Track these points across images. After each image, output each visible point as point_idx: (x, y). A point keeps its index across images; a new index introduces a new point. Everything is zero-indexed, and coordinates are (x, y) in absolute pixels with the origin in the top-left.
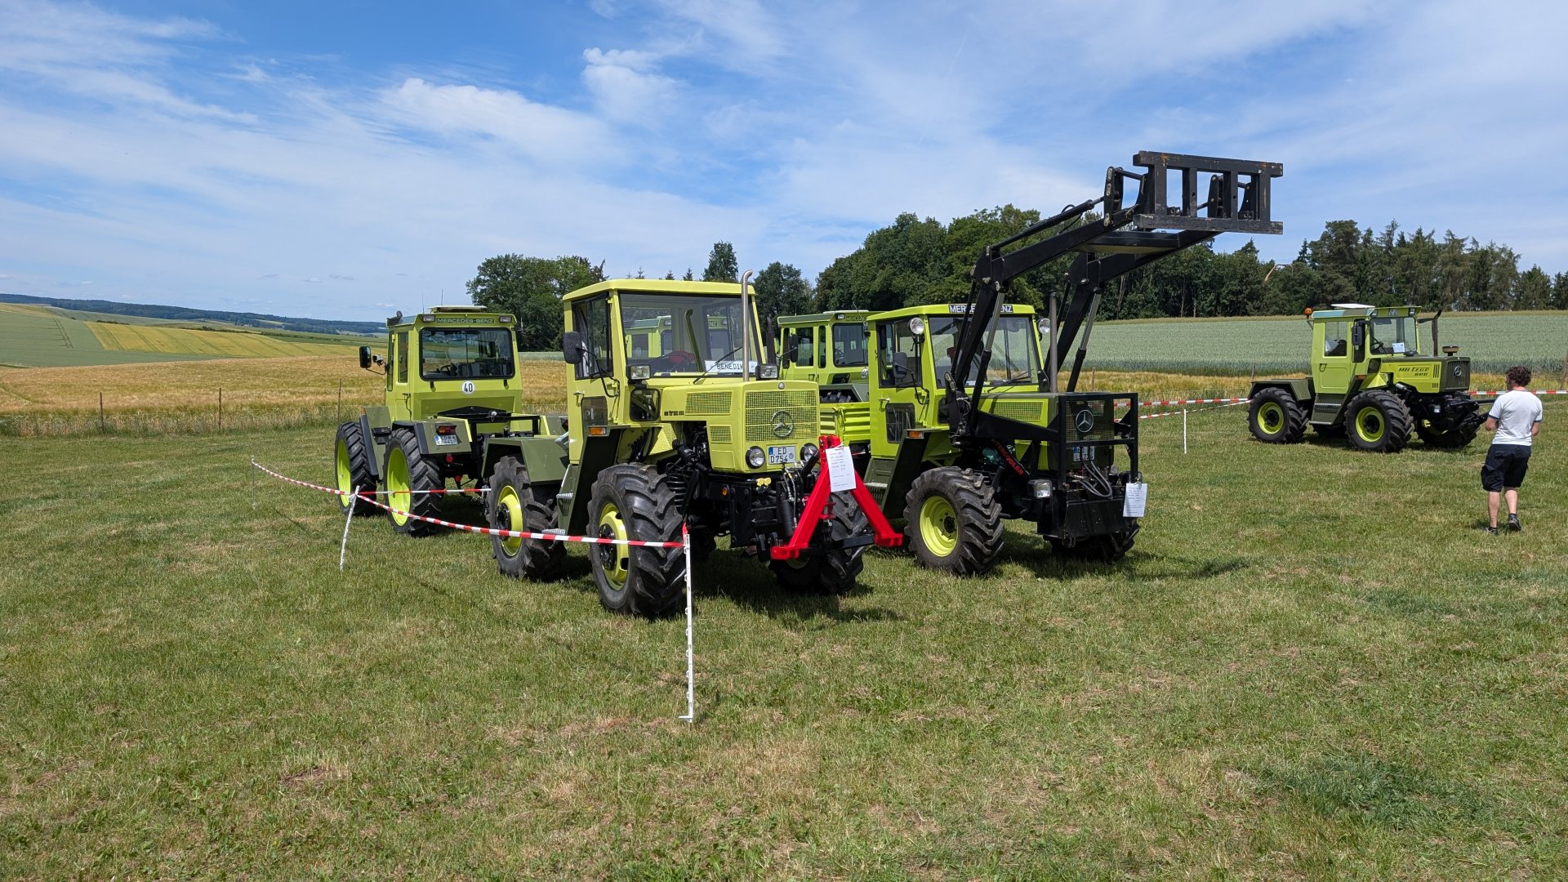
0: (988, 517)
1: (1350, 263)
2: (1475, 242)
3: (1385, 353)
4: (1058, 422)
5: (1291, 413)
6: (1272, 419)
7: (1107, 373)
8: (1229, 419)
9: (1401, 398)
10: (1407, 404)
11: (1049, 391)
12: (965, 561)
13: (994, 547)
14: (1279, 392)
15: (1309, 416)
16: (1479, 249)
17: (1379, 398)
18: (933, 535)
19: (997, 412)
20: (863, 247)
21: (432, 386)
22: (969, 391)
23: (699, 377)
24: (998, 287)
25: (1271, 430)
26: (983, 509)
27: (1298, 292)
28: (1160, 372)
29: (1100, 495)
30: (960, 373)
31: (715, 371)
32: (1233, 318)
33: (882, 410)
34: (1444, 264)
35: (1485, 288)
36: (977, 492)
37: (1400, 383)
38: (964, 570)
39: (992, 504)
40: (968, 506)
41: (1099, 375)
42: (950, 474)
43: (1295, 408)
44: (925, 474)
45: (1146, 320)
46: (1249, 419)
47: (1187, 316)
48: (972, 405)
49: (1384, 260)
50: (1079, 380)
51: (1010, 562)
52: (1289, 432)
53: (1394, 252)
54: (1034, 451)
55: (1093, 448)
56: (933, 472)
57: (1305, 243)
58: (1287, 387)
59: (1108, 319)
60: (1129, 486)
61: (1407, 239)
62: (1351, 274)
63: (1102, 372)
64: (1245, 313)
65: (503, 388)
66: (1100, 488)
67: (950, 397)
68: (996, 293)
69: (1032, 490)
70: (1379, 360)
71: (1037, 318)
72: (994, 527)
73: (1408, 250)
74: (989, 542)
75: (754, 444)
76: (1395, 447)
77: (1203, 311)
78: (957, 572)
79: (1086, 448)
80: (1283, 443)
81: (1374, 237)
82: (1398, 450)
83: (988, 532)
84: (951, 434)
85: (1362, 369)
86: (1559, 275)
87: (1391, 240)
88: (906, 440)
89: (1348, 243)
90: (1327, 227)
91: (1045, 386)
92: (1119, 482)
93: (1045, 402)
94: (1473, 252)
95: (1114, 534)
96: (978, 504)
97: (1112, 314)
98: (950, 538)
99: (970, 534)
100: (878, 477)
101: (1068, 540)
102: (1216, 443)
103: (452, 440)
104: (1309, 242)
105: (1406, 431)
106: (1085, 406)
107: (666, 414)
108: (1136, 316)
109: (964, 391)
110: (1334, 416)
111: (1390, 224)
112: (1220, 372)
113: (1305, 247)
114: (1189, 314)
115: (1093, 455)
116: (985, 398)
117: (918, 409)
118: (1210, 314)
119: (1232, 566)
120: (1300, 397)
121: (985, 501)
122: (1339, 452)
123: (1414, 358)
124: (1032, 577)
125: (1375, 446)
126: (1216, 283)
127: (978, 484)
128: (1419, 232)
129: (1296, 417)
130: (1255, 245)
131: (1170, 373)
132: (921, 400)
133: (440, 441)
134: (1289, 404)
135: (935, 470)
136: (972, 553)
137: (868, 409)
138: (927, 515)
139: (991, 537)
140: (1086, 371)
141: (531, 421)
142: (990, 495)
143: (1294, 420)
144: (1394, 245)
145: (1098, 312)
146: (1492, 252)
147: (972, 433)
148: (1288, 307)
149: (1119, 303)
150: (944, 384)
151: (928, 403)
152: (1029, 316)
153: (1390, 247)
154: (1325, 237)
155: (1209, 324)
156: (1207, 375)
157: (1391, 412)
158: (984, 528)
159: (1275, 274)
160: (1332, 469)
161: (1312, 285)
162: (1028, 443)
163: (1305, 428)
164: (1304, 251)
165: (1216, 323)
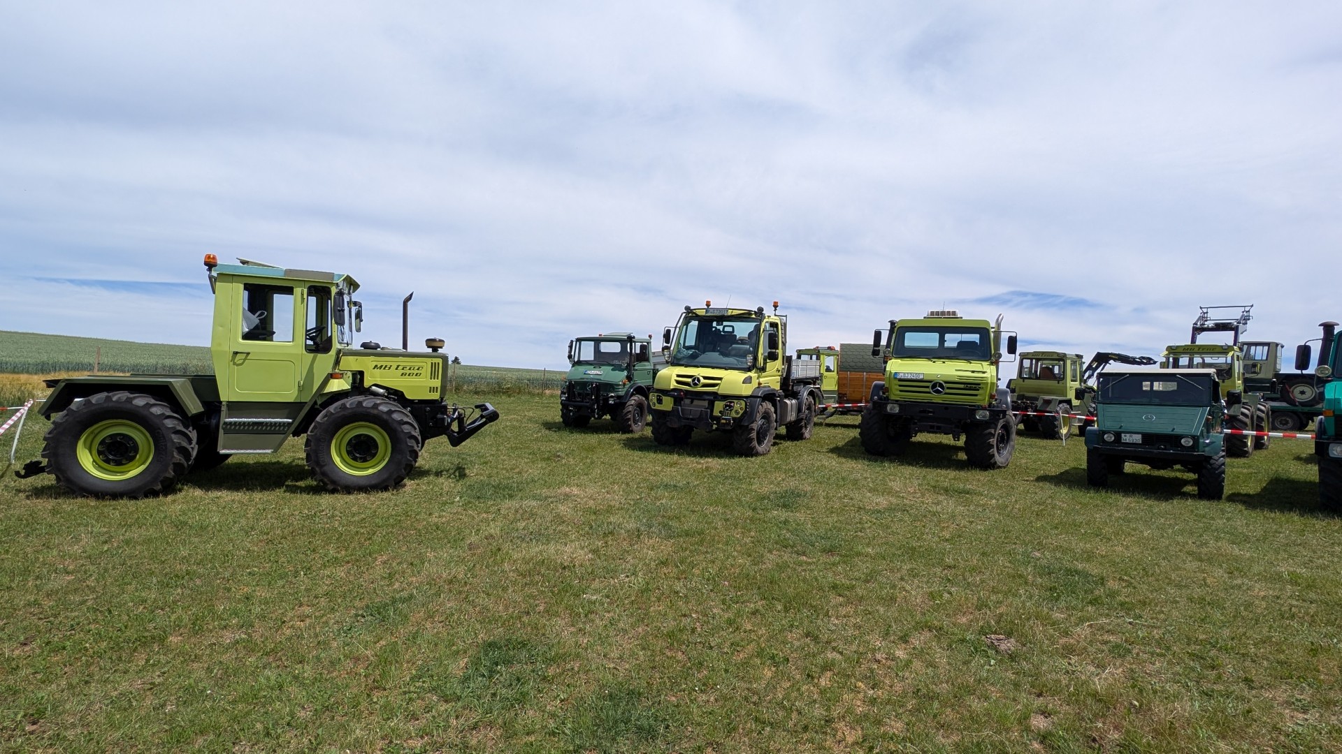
6: (116, 452)
14: (140, 401)
25: (117, 473)
37: (376, 385)
43: (181, 428)
120: (189, 408)
125: (373, 482)
129: (182, 443)
134: (169, 423)
143: (177, 449)
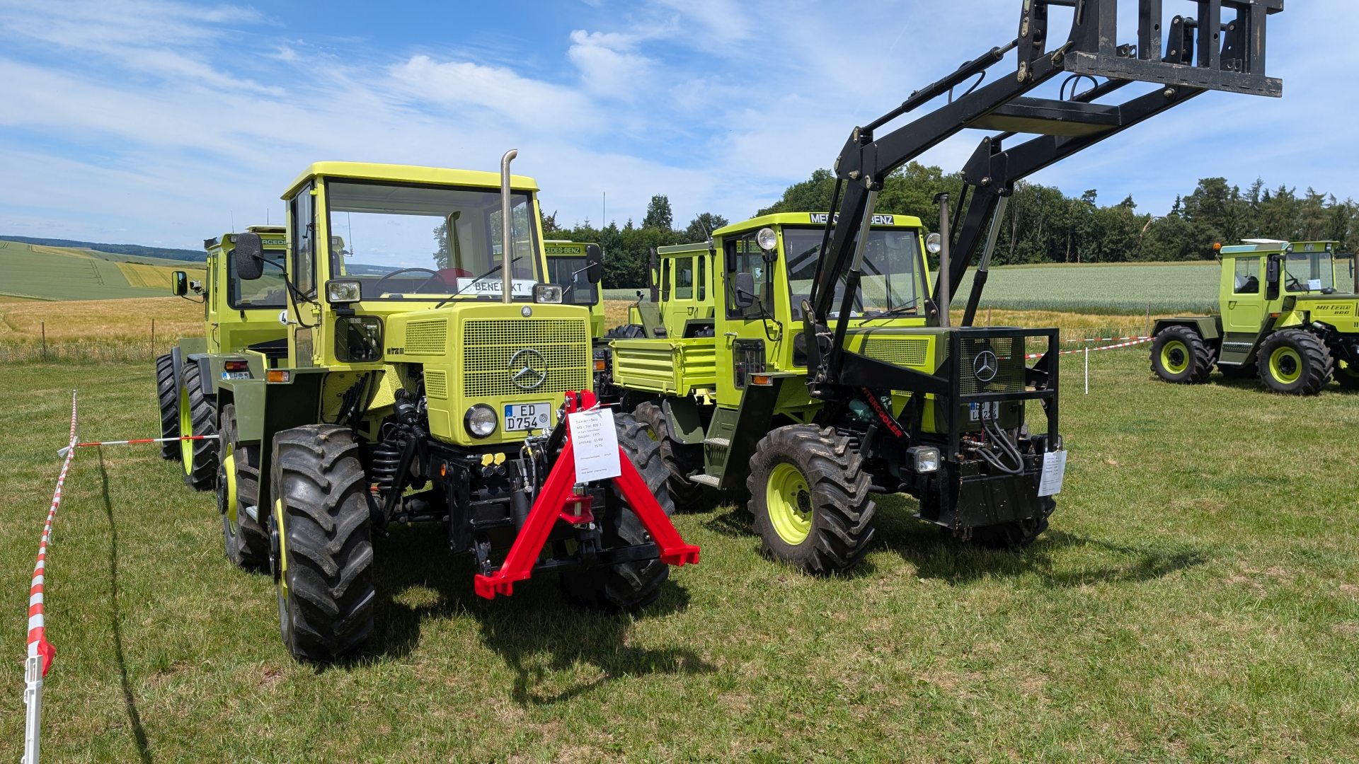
0: (853, 495)
1: (1221, 215)
2: (1333, 198)
3: (1300, 291)
4: (948, 367)
5: (1197, 353)
6: (1176, 358)
7: (1002, 312)
8: (1126, 357)
9: (1320, 337)
10: (1327, 344)
11: (938, 325)
12: (821, 554)
13: (860, 536)
14: (1184, 330)
15: (1216, 355)
16: (1337, 204)
17: (1296, 337)
18: (784, 514)
19: (870, 353)
20: (782, 200)
21: (243, 315)
22: (832, 324)
23: (443, 301)
24: (869, 183)
25: (1175, 370)
26: (846, 485)
27: (1172, 242)
28: (1052, 310)
29: (1007, 470)
30: (821, 304)
31: (473, 292)
32: (1115, 263)
33: (729, 347)
34: (1305, 217)
35: (1342, 239)
36: (839, 461)
37: (1318, 321)
38: (820, 566)
39: (859, 477)
40: (825, 480)
41: (994, 313)
42: (802, 435)
43: (1202, 347)
44: (773, 433)
45: (1035, 265)
46: (1152, 358)
47: (1072, 262)
48: (835, 343)
49: (1250, 213)
50: (975, 317)
51: (885, 550)
52: (1195, 372)
53: (1259, 207)
54: (916, 406)
55: (997, 403)
56: (782, 432)
57: (1178, 198)
58: (1193, 325)
59: (1001, 265)
60: (1048, 456)
61: (1272, 195)
62: (1222, 225)
63: (997, 311)
64: (1124, 260)
66: (1006, 459)
67: (809, 330)
68: (866, 192)
69: (911, 460)
70: (1294, 298)
71: (924, 233)
72: (861, 509)
73: (1272, 205)
74: (854, 530)
75: (479, 400)
76: (1313, 390)
77: (1087, 258)
78: (811, 570)
79: (987, 405)
80: (1188, 383)
81: (1240, 194)
82: (1316, 393)
83: (852, 515)
84: (809, 381)
85: (1276, 306)
87: (1257, 196)
88: (750, 387)
89: (1218, 198)
90: (1199, 184)
91: (933, 319)
92: (1032, 450)
93: (932, 339)
94: (1331, 207)
95: (1026, 521)
96: (838, 477)
97: (1005, 260)
98: (804, 519)
99: (828, 519)
100: (722, 433)
101: (961, 531)
102: (1116, 383)
104: (1182, 197)
105: (1326, 372)
106: (987, 346)
107: (389, 352)
108: (1026, 261)
109: (826, 324)
110: (1245, 356)
111: (1256, 182)
112: (1110, 312)
113: (1178, 202)
114: (1074, 260)
115: (997, 413)
116: (854, 333)
117: (769, 346)
118: (1093, 261)
119: (1183, 560)
120: (1207, 336)
121: (849, 473)
122: (1252, 395)
123: (1333, 295)
124: (913, 575)
125: (1291, 388)
126: (1098, 233)
127: (840, 449)
128: (1283, 189)
129: (1202, 356)
130: (1133, 200)
131: (1062, 312)
132: (772, 336)
134: (1195, 343)
135: (785, 428)
136: (831, 545)
137: (713, 346)
138: (775, 487)
139: (857, 523)
140: (982, 309)
142: (856, 464)
143: (1200, 359)
144: (1260, 201)
145: (993, 258)
146: (1349, 208)
147: (836, 379)
148: (1162, 256)
149: (1011, 251)
150: (801, 316)
151: (780, 339)
152: (914, 230)
153: (1255, 202)
154: (1198, 192)
155: (1094, 269)
156: (1097, 314)
157: (1310, 352)
158: (846, 511)
159: (1152, 226)
160: (1253, 413)
161: (1185, 236)
162: (909, 395)
163: (1212, 368)
164: (1177, 206)
165: (1100, 269)
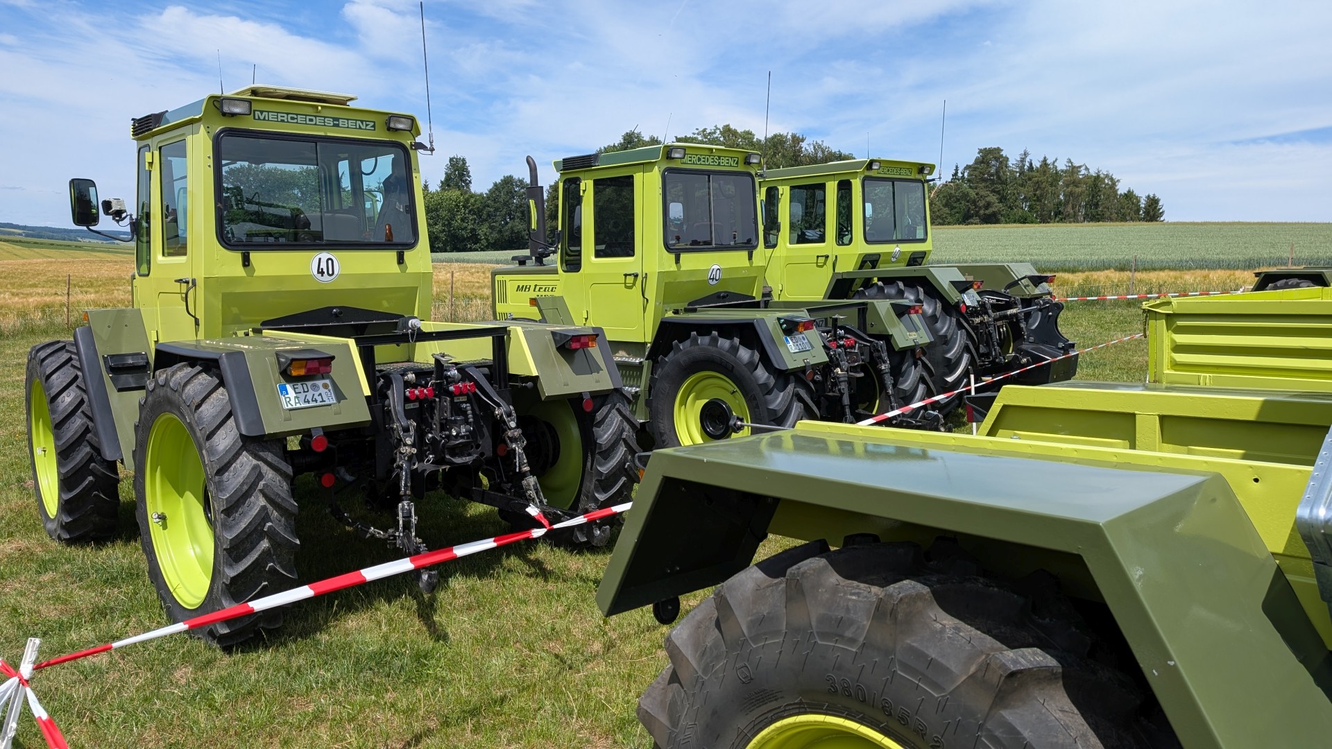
1: (997, 184)
2: (1087, 169)
16: (1090, 175)
21: (246, 262)
27: (955, 208)
34: (1067, 185)
35: (1097, 205)
49: (1018, 182)
53: (1026, 176)
57: (957, 167)
61: (1035, 165)
62: (998, 192)
65: (395, 268)
73: (1038, 174)
81: (1011, 163)
86: (1149, 196)
87: (1024, 166)
89: (997, 166)
90: (979, 153)
94: (1087, 177)
103: (321, 392)
104: (961, 166)
111: (1023, 153)
113: (957, 170)
128: (1045, 160)
133: (291, 397)
141: (489, 340)
144: (1025, 171)
146: (1100, 177)
148: (949, 220)
153: (1022, 171)
154: (977, 161)
159: (939, 192)
164: (956, 174)
